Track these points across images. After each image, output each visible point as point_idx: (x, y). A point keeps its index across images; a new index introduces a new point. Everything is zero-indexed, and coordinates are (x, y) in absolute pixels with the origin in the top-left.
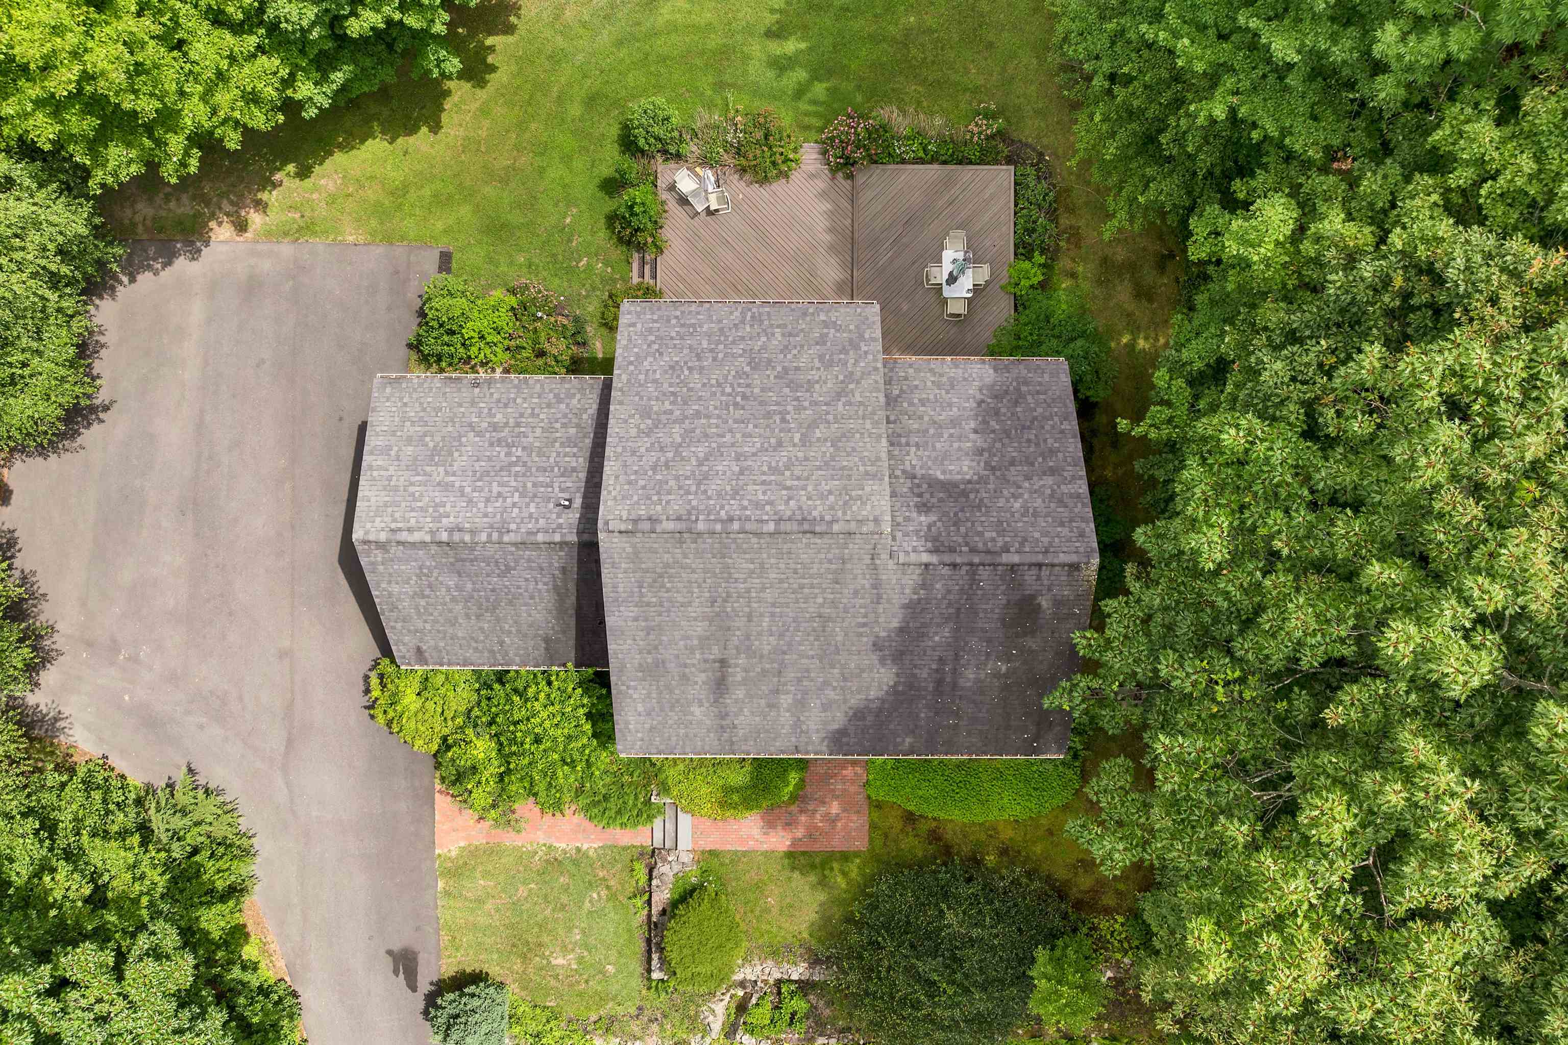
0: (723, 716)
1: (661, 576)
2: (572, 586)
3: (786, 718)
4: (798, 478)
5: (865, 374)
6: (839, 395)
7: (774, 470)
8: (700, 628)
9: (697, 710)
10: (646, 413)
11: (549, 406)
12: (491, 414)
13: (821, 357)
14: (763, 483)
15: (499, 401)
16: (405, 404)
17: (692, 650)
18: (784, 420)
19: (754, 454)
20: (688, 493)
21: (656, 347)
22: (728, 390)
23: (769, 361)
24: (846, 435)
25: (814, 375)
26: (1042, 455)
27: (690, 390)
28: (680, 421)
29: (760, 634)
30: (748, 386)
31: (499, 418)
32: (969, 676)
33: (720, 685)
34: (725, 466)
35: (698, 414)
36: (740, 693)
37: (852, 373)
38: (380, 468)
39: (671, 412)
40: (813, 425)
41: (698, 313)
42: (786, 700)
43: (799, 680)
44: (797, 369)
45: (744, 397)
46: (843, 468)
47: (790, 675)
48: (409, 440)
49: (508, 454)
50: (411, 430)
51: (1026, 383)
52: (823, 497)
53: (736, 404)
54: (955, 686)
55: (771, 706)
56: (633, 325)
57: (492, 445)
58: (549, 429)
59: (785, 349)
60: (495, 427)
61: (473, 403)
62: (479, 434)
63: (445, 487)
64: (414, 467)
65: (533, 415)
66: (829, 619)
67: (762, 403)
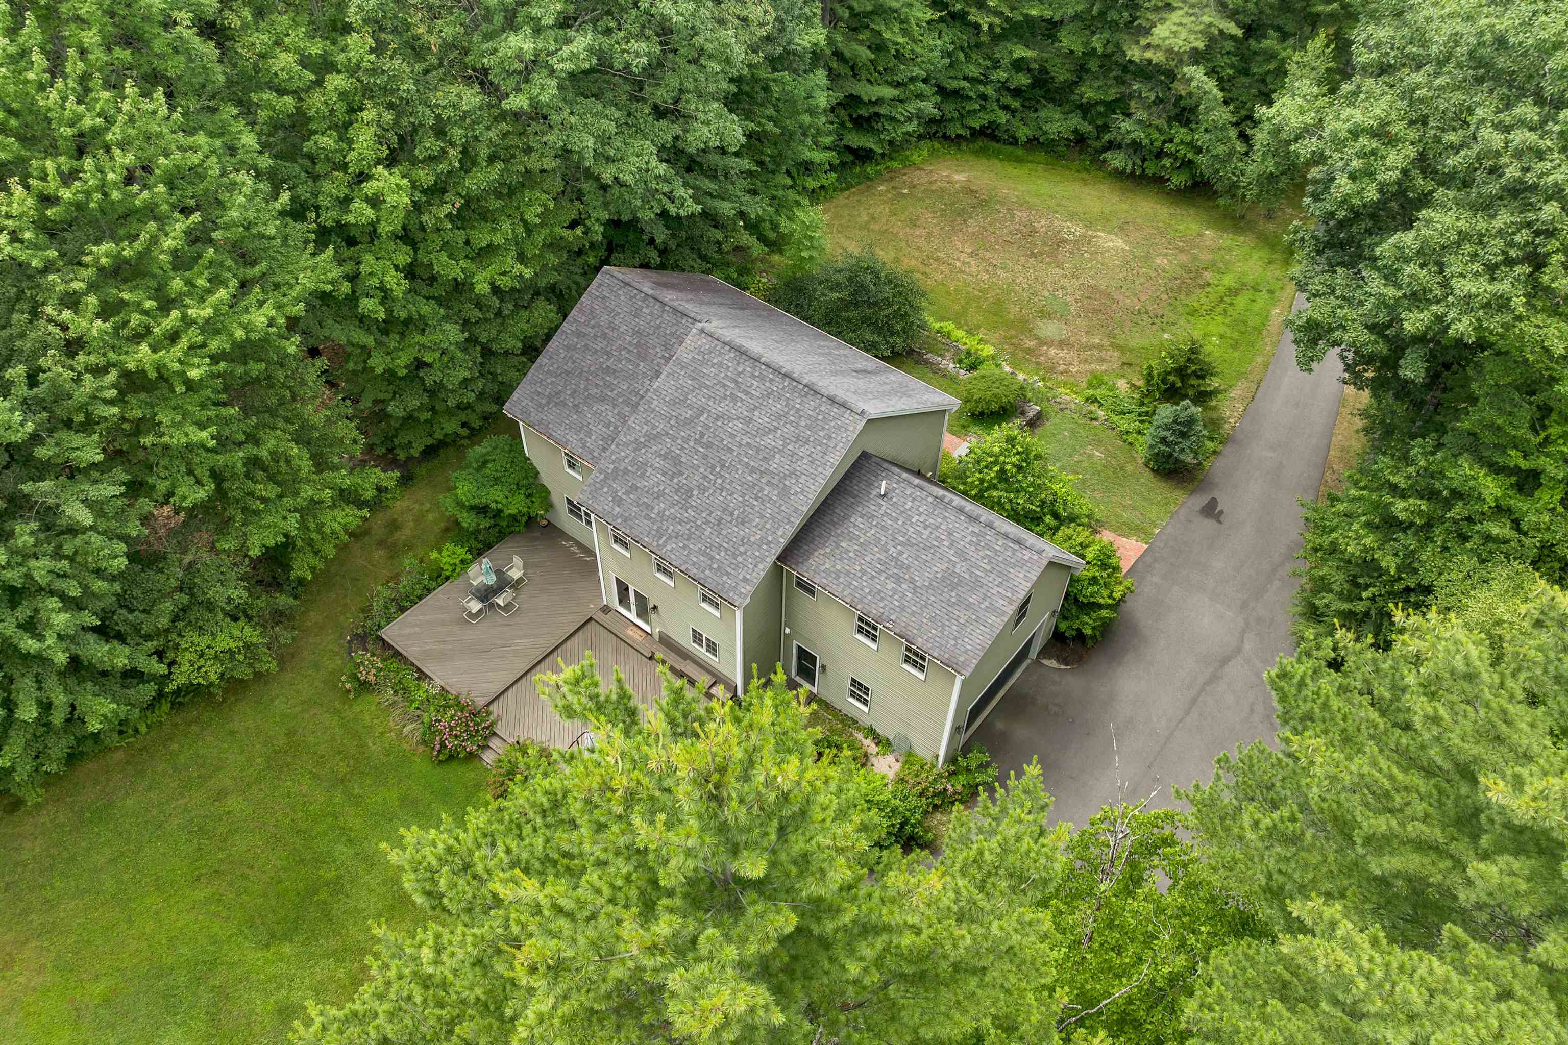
4: (724, 385)
5: (626, 445)
6: (657, 436)
7: (734, 398)
10: (785, 493)
11: (848, 573)
12: (895, 591)
13: (643, 476)
14: (747, 393)
15: (882, 599)
16: (956, 639)
18: (702, 435)
19: (738, 418)
20: (798, 410)
21: (742, 549)
22: (719, 481)
23: (677, 491)
24: (674, 403)
25: (658, 462)
26: (575, 349)
27: (743, 495)
28: (767, 472)
30: (705, 477)
31: (890, 585)
34: (762, 419)
35: (752, 471)
37: (634, 450)
38: (1004, 597)
39: (769, 483)
40: (689, 422)
41: (694, 564)
44: (664, 474)
45: (713, 468)
46: (694, 379)
48: (969, 606)
49: (901, 553)
50: (963, 615)
51: (540, 406)
52: (720, 364)
53: (723, 466)
56: (745, 580)
57: (909, 567)
58: (860, 554)
59: (660, 495)
60: (898, 580)
61: (903, 609)
62: (912, 581)
63: (961, 554)
64: (977, 584)
65: (864, 572)
67: (705, 457)
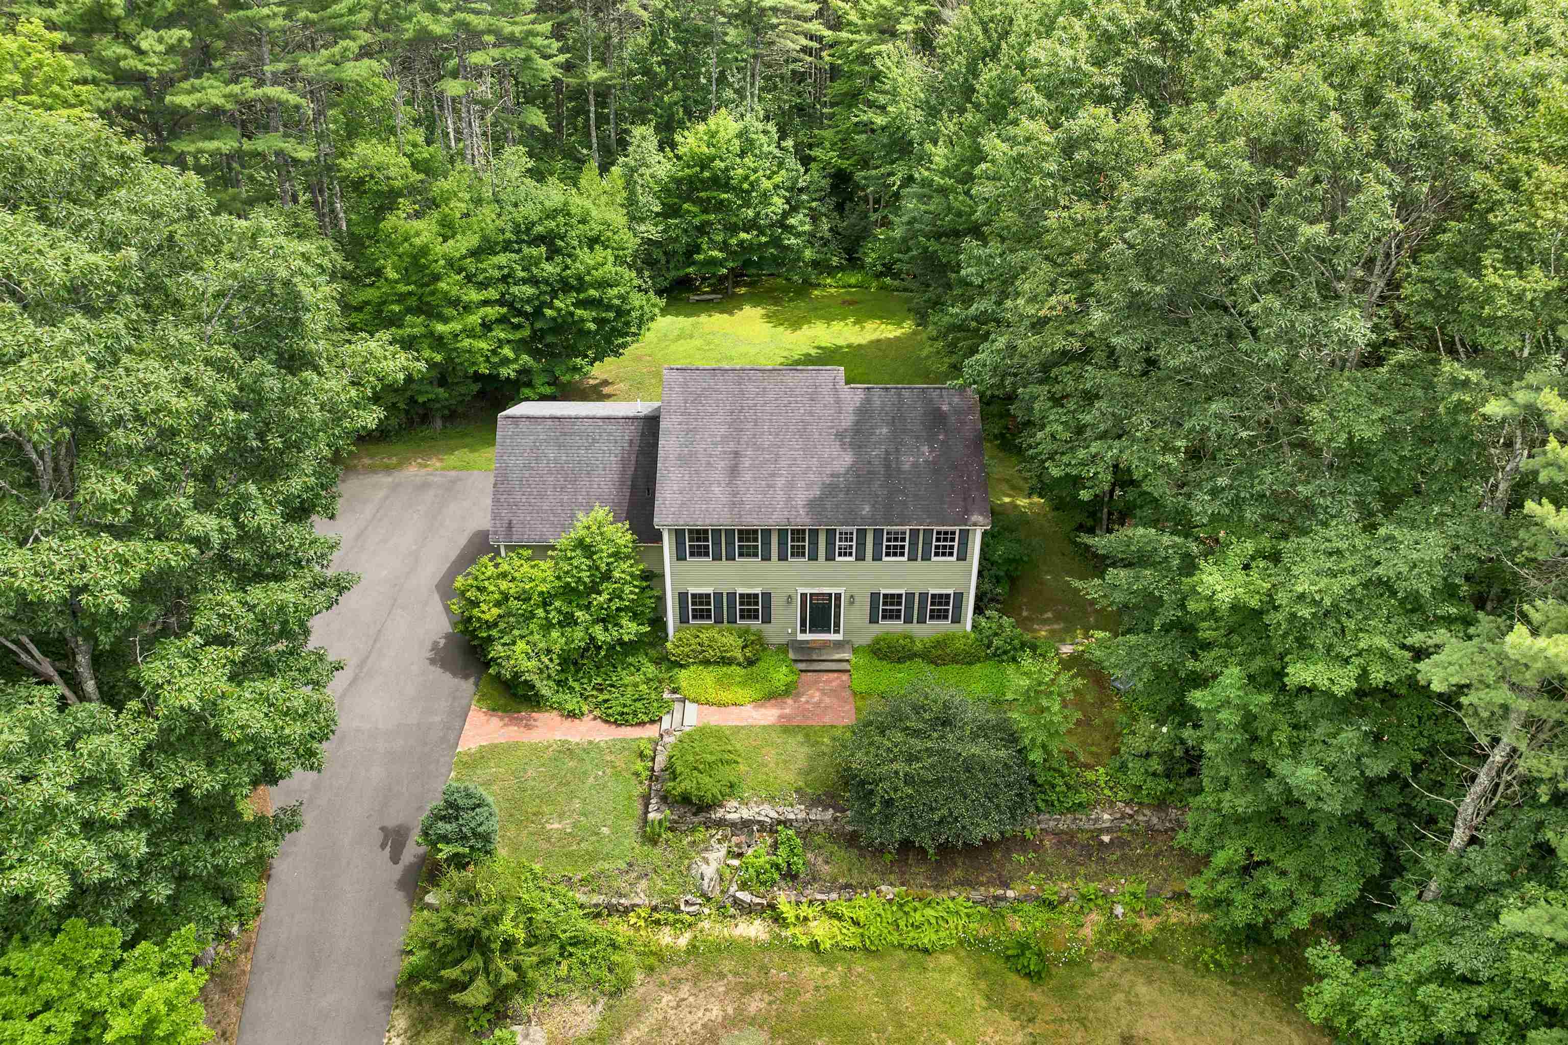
0: (735, 495)
1: (699, 396)
2: (633, 458)
3: (780, 496)
8: (723, 430)
9: (716, 489)
17: (715, 444)
29: (763, 433)
32: (907, 462)
33: (734, 471)
36: (748, 477)
42: (780, 482)
43: (790, 466)
47: (783, 463)
54: (899, 470)
55: (769, 486)
66: (809, 423)
